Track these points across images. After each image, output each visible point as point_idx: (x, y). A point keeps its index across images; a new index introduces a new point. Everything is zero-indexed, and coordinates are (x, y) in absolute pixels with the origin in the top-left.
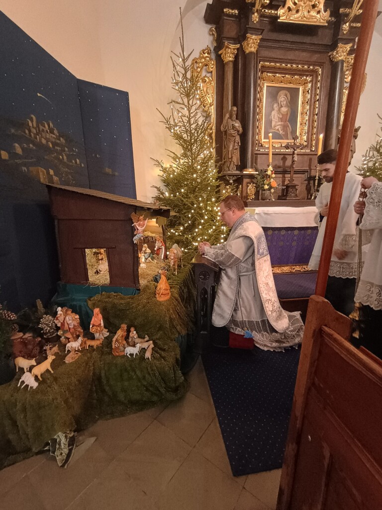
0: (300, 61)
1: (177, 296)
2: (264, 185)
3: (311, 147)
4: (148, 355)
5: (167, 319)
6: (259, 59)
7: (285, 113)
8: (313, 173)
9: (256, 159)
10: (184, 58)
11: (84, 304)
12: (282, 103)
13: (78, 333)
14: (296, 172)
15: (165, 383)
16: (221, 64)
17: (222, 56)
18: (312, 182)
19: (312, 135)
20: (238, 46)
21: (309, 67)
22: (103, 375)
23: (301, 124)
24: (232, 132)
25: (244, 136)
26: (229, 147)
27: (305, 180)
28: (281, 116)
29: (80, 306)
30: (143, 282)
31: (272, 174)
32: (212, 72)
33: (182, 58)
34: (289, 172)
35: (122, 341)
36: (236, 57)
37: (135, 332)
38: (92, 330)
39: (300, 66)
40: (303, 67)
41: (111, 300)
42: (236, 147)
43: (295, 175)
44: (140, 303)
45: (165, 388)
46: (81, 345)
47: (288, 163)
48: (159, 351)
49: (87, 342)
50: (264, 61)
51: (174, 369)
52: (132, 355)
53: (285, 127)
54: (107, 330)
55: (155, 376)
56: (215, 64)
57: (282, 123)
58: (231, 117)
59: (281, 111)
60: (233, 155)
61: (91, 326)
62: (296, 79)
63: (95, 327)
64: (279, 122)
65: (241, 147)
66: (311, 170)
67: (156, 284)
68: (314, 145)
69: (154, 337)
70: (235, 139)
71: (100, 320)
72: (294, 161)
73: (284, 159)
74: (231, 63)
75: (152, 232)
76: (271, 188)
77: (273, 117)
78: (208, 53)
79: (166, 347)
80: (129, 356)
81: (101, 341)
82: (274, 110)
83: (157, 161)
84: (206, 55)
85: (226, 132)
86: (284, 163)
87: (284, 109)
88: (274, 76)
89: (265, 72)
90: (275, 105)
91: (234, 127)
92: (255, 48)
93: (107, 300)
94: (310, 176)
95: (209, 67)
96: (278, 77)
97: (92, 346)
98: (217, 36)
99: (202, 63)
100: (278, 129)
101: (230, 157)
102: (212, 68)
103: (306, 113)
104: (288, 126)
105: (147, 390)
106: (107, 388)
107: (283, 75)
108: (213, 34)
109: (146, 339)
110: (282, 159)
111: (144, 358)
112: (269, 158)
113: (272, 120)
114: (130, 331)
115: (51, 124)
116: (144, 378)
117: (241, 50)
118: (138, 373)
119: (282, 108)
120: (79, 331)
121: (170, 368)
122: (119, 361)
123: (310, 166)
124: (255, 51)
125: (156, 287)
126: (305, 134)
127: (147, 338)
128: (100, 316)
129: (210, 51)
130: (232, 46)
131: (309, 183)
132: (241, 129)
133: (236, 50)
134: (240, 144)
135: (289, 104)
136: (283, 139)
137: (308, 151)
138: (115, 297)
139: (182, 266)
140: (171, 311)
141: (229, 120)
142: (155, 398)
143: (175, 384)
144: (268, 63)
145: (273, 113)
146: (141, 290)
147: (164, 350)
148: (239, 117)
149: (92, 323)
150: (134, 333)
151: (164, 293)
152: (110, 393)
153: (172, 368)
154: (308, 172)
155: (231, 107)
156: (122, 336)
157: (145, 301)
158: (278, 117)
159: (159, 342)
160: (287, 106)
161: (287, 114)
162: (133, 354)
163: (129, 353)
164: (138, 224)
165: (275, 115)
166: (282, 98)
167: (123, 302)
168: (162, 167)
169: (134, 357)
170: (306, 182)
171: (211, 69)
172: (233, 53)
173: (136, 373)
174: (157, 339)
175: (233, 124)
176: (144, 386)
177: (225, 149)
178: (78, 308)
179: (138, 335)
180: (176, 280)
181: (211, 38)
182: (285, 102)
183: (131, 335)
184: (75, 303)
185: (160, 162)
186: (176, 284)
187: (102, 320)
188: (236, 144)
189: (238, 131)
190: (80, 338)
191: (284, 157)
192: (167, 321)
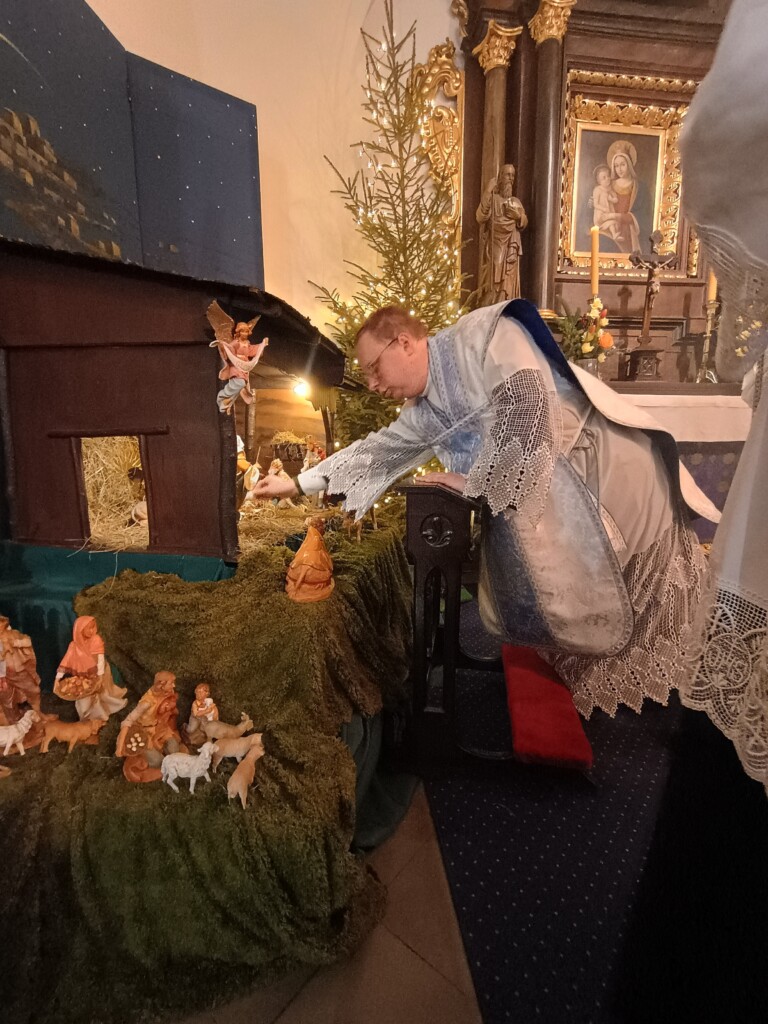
0: (665, 66)
1: (353, 591)
2: (582, 343)
3: (688, 268)
4: (237, 786)
5: (316, 660)
6: (565, 62)
7: (626, 193)
8: (695, 328)
9: (559, 290)
10: (393, 44)
11: (66, 608)
12: (618, 170)
13: (24, 698)
14: (657, 325)
15: (293, 899)
16: (476, 76)
17: (480, 59)
18: (691, 349)
19: (691, 240)
20: (518, 30)
21: (684, 83)
22: (76, 853)
23: (663, 218)
24: (503, 221)
25: (530, 234)
26: (496, 258)
27: (676, 344)
28: (615, 200)
29: (53, 613)
30: (248, 545)
31: (602, 317)
32: (454, 98)
33: (388, 43)
34: (639, 325)
35: (158, 731)
36: (514, 58)
37: (209, 701)
38: (62, 688)
39: (662, 80)
40: (670, 82)
41: (144, 593)
42: (513, 257)
43: (652, 333)
44: (231, 606)
45: (290, 921)
46: (28, 738)
47: (637, 301)
48: (282, 772)
49: (48, 731)
50: (579, 66)
51: (327, 847)
52: (183, 782)
53: (623, 225)
54: (125, 691)
55: (255, 870)
56: (463, 79)
57: (619, 215)
58: (500, 189)
59: (616, 188)
60: (505, 277)
61: (60, 675)
62: (652, 115)
63: (73, 679)
64: (611, 211)
65: (522, 258)
66: (689, 320)
67: (289, 551)
68: (695, 262)
69: (271, 722)
70: (510, 239)
71: (96, 658)
72: (652, 293)
73: (625, 294)
74: (501, 71)
75: (298, 434)
76: (598, 350)
77: (595, 201)
78: (448, 56)
79: (306, 758)
80: (175, 788)
81: (96, 726)
82: (597, 183)
83: (323, 289)
84: (444, 58)
85: (488, 223)
86: (625, 302)
87: (623, 184)
88: (601, 106)
89: (580, 93)
90: (602, 174)
91: (507, 210)
92: (559, 29)
93: (132, 593)
94: (687, 334)
95: (449, 86)
96: (610, 108)
97: (65, 744)
98: (469, 16)
99: (433, 75)
100: (608, 229)
101: (498, 280)
102: (457, 88)
103: (675, 192)
104: (632, 222)
105: (227, 920)
106: (87, 904)
107: (621, 104)
108: (460, 15)
109: (242, 728)
110: (619, 294)
111: (225, 796)
112: (591, 289)
113: (593, 208)
114: (193, 698)
115: (34, 126)
116: (218, 874)
117: (525, 41)
118: (199, 854)
119: (618, 181)
120: (25, 691)
121: (313, 842)
122: (136, 805)
123: (687, 309)
124: (560, 38)
125: (289, 561)
126: (672, 239)
127: (247, 723)
128: (97, 641)
129: (452, 51)
130: (504, 31)
131: (683, 353)
132: (524, 217)
133: (513, 42)
134: (521, 253)
135: (634, 173)
136: (620, 252)
137: (681, 277)
138: (159, 586)
139: (375, 526)
140: (332, 636)
141: (497, 197)
142: (255, 956)
143: (332, 902)
144: (588, 73)
145: (597, 191)
146: (240, 566)
147: (298, 768)
148: (520, 190)
149: (64, 663)
150: (205, 706)
151: (310, 579)
152: (96, 923)
153: (320, 844)
154: (682, 323)
155: (500, 166)
156: (158, 713)
157: (249, 599)
158: (609, 201)
159: (287, 740)
160: (628, 175)
161: (630, 195)
162: (188, 780)
163: (173, 775)
164: (231, 345)
165: (601, 196)
166: (618, 158)
167: (177, 599)
168: (335, 304)
169: (192, 789)
170: (678, 349)
171: (455, 92)
172: (506, 48)
173: (189, 853)
174: (280, 727)
175: (504, 205)
176: (217, 905)
177: (485, 262)
178: (45, 618)
179: (221, 713)
180: (355, 553)
181: (456, 22)
182: (624, 168)
183: (196, 710)
184: (37, 602)
185: (330, 293)
186: (355, 563)
187: (101, 658)
188: (512, 250)
189: (518, 221)
190: (28, 714)
191: (624, 289)
192: (317, 665)
